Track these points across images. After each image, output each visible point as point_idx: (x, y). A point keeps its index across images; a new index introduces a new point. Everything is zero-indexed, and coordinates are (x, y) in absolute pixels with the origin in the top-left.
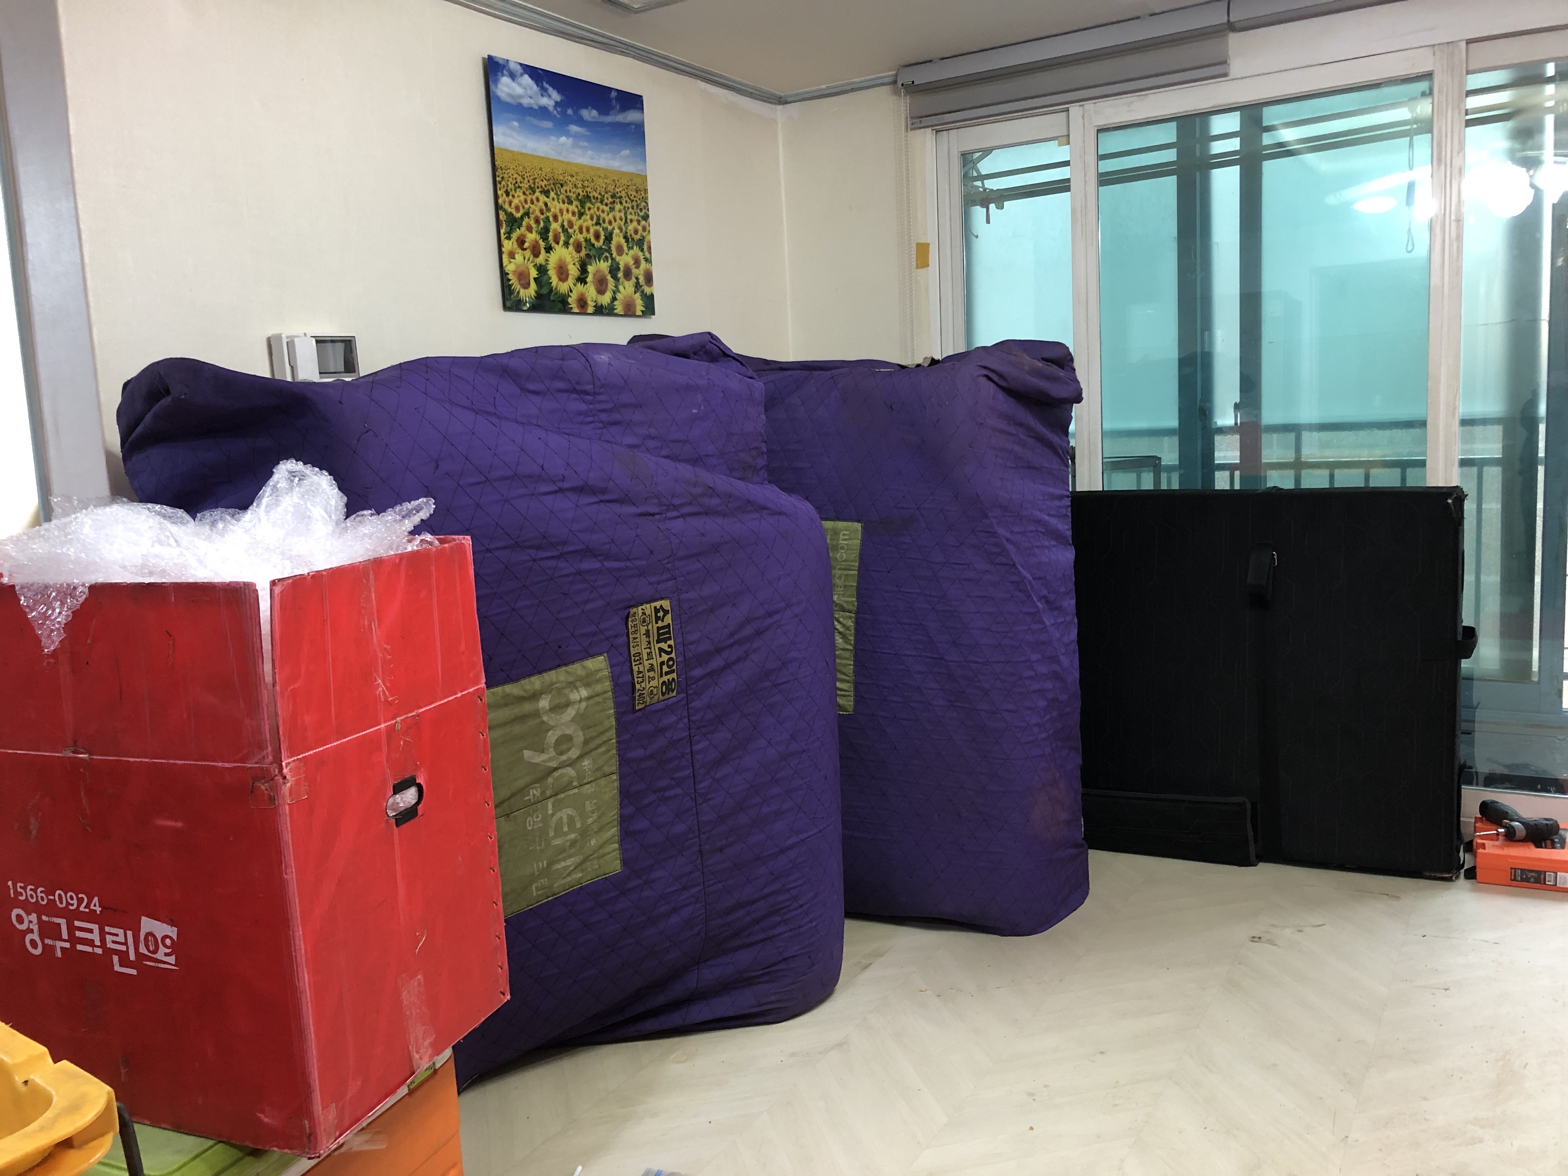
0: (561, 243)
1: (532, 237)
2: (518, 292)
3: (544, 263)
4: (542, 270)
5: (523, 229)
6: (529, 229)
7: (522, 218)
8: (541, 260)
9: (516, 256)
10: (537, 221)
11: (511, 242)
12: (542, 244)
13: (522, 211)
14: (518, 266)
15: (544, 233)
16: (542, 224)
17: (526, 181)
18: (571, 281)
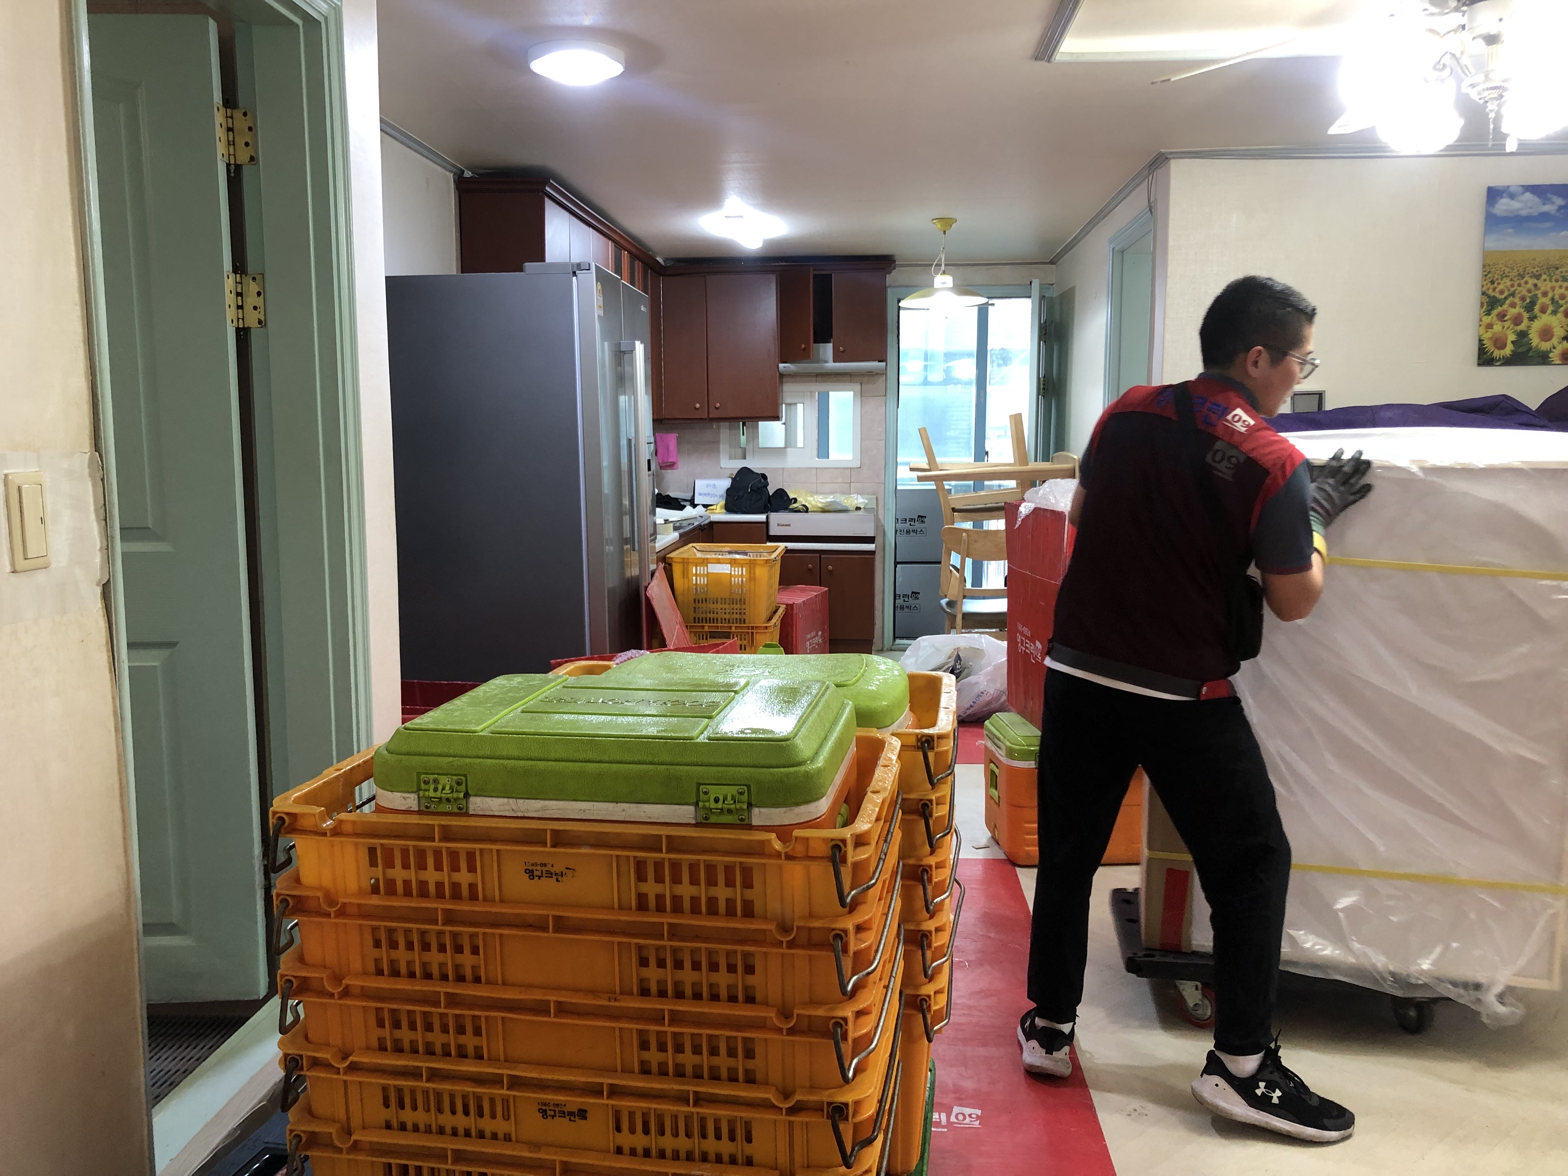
0: (1549, 311)
1: (1513, 312)
2: (1492, 353)
3: (1525, 329)
4: (1523, 335)
5: (1505, 307)
6: (1513, 305)
7: (1506, 298)
8: (1522, 327)
9: (1495, 327)
10: (1523, 299)
11: (1490, 317)
12: (1526, 315)
13: (1506, 294)
14: (1495, 334)
15: (1530, 307)
16: (1528, 300)
17: (1516, 270)
18: (1554, 341)
